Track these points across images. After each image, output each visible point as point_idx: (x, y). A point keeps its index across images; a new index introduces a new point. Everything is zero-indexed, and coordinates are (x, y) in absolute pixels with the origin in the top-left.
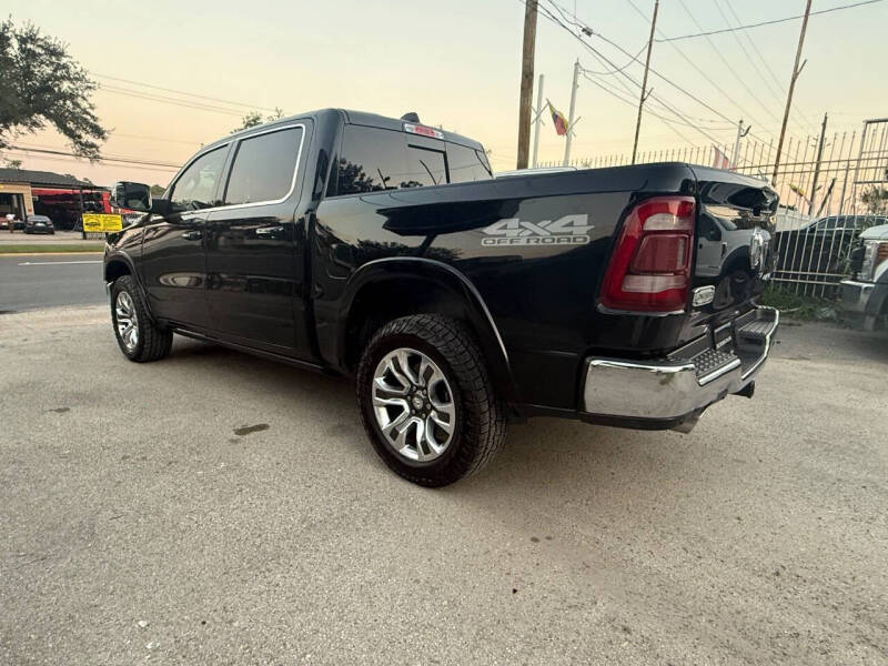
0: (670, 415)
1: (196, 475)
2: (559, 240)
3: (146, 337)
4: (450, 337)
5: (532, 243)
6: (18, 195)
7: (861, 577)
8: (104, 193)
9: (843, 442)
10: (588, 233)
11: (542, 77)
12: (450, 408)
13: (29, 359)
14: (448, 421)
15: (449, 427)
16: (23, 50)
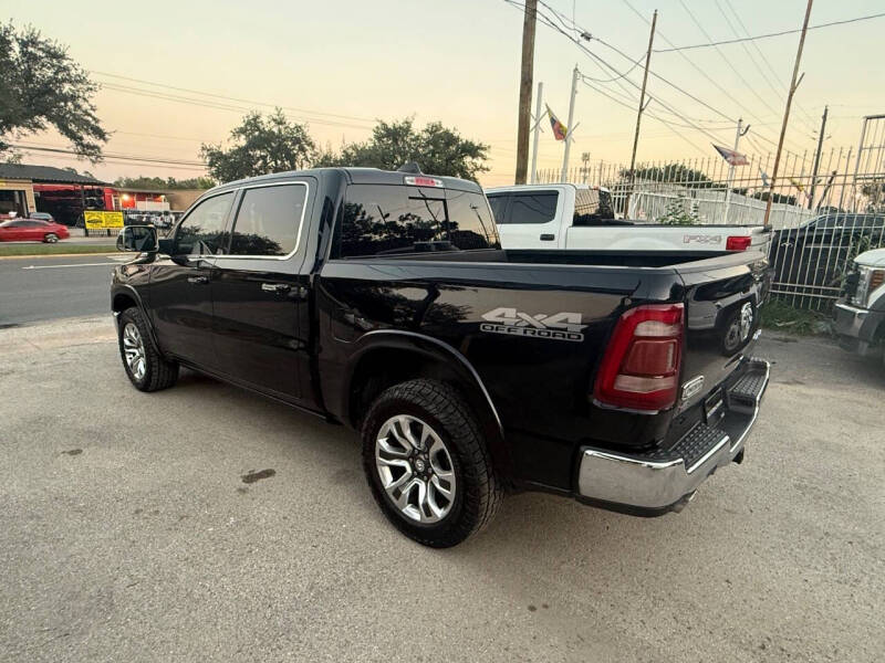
0: (660, 504)
1: (207, 533)
2: (554, 335)
3: (153, 369)
4: (451, 410)
5: (529, 334)
6: (19, 191)
7: (842, 651)
8: (105, 189)
9: (832, 488)
10: (582, 331)
11: (540, 85)
12: (450, 476)
13: (40, 387)
14: (448, 488)
15: (449, 494)
16: (24, 54)
